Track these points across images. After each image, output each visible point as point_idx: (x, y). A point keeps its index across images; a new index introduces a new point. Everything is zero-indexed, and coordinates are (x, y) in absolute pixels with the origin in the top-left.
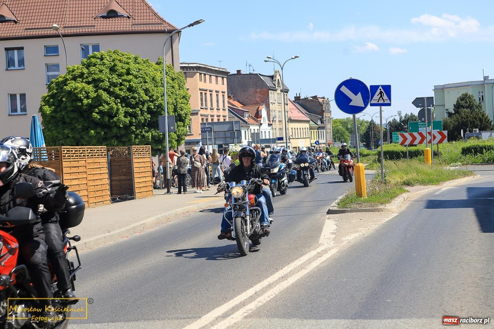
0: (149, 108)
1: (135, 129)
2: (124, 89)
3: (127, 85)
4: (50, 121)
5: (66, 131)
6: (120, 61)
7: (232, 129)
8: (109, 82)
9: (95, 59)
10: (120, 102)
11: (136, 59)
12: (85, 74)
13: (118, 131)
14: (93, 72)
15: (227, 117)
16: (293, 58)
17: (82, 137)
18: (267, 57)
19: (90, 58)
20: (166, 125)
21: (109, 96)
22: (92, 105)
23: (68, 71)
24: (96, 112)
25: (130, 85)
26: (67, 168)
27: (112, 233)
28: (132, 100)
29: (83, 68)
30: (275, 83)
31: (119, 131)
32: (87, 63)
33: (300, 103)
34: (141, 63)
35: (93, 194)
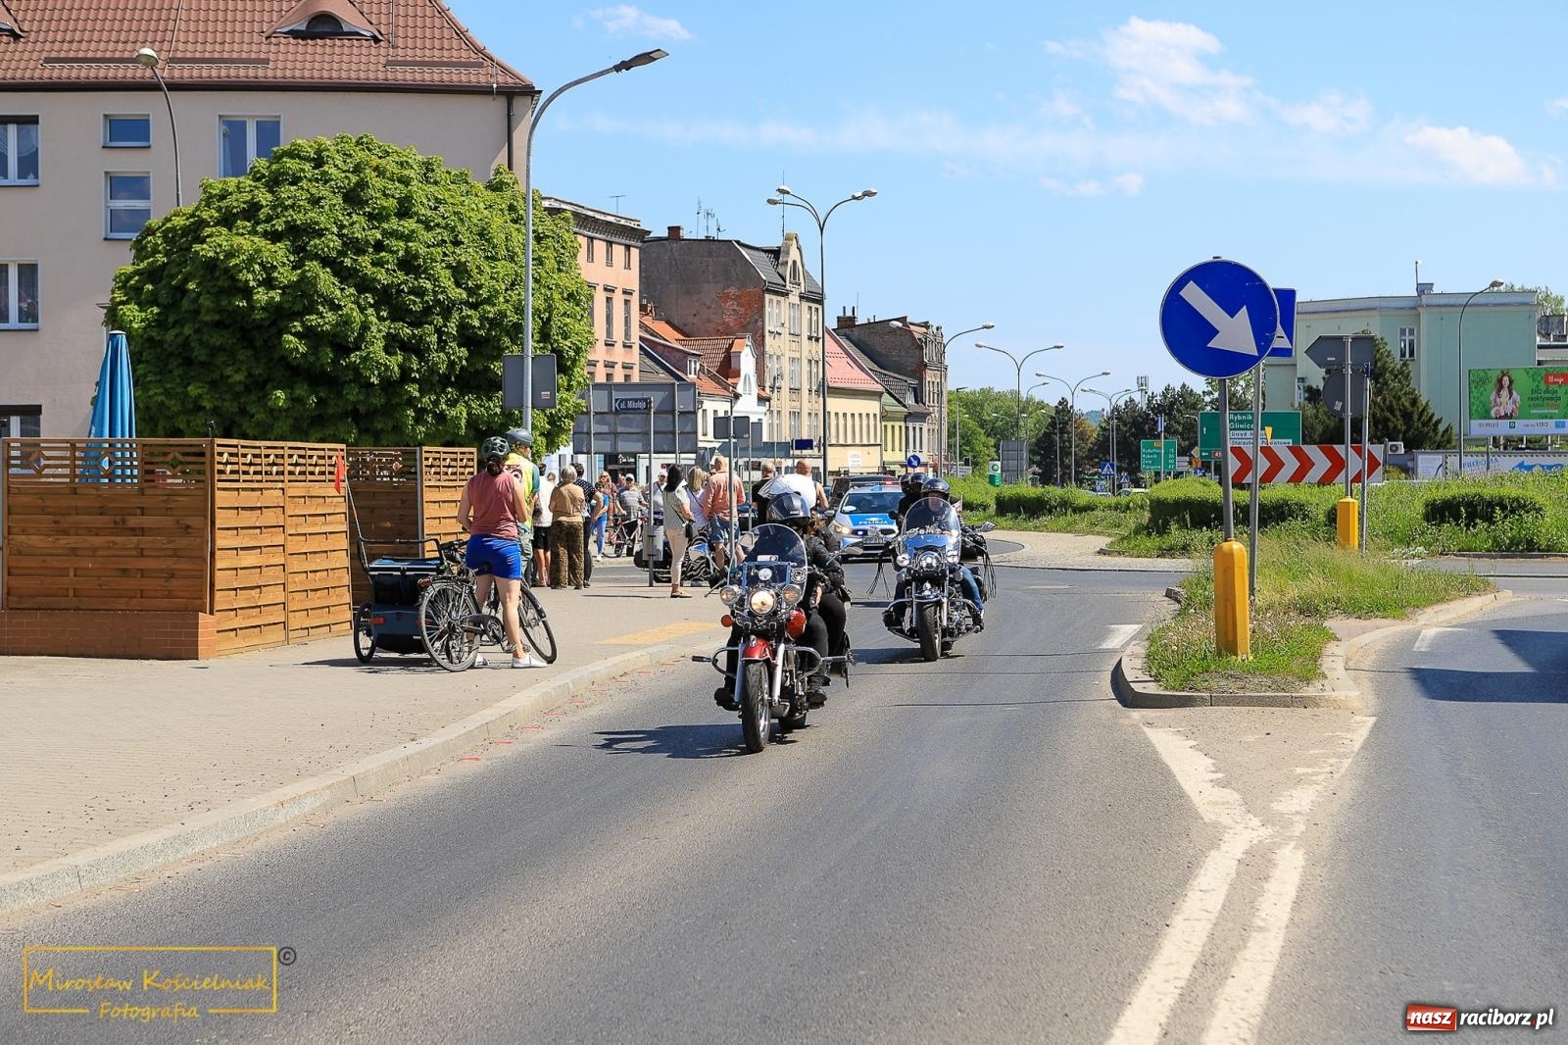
0: (463, 326)
1: (419, 391)
2: (387, 262)
3: (398, 250)
4: (141, 355)
5: (193, 390)
6: (377, 169)
7: (670, 408)
8: (340, 236)
9: (297, 161)
10: (372, 302)
11: (428, 169)
12: (262, 207)
13: (361, 397)
14: (288, 202)
15: (636, 368)
16: (857, 195)
17: (243, 411)
18: (779, 190)
19: (282, 156)
20: (527, 383)
21: (337, 283)
22: (282, 307)
23: (203, 197)
24: (293, 330)
25: (407, 250)
26: (228, 511)
27: (426, 743)
28: (412, 297)
29: (257, 188)
30: (785, 271)
31: (368, 395)
32: (271, 172)
33: (855, 338)
34: (443, 182)
35: (301, 601)
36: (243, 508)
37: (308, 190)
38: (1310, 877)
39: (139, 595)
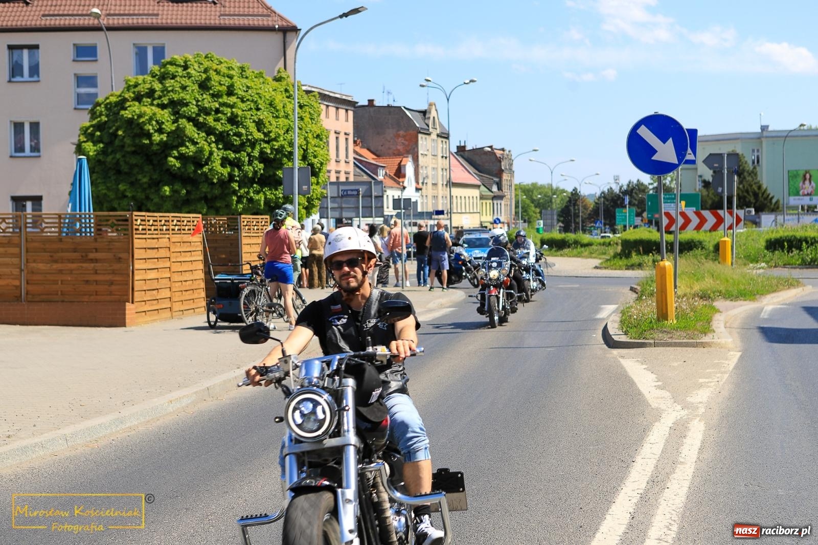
0: (262, 153)
1: (239, 186)
2: (222, 119)
3: (226, 114)
4: (94, 168)
5: (122, 187)
6: (218, 72)
7: (369, 194)
8: (197, 106)
9: (174, 67)
11: (242, 71)
12: (156, 91)
13: (209, 190)
14: (170, 89)
15: (352, 174)
16: (467, 82)
17: (147, 198)
18: (425, 80)
19: (166, 65)
20: (295, 182)
21: (196, 130)
22: (167, 144)
23: (126, 86)
24: (173, 155)
25: (232, 113)
26: (141, 250)
28: (235, 138)
29: (153, 81)
30: (429, 122)
31: (212, 189)
32: (161, 73)
33: (466, 157)
34: (250, 78)
35: (178, 296)
36: (149, 248)
37: (180, 82)
38: (708, 436)
39: (94, 293)
